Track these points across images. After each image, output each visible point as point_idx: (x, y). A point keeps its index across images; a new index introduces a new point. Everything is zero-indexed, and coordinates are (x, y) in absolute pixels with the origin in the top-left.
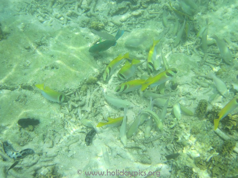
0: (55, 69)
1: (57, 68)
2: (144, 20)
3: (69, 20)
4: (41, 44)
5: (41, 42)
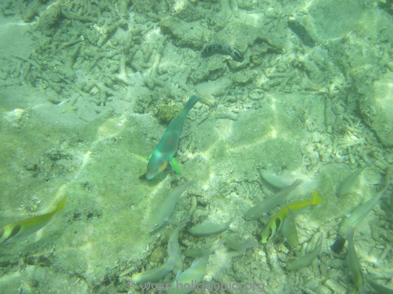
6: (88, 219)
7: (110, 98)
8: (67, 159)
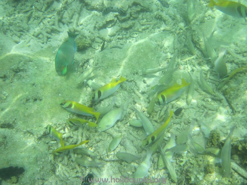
0: (38, 101)
1: (41, 100)
2: (135, 32)
3: (50, 38)
4: (18, 71)
5: (18, 67)
6: (34, 102)
7: (49, 40)
8: (23, 72)
